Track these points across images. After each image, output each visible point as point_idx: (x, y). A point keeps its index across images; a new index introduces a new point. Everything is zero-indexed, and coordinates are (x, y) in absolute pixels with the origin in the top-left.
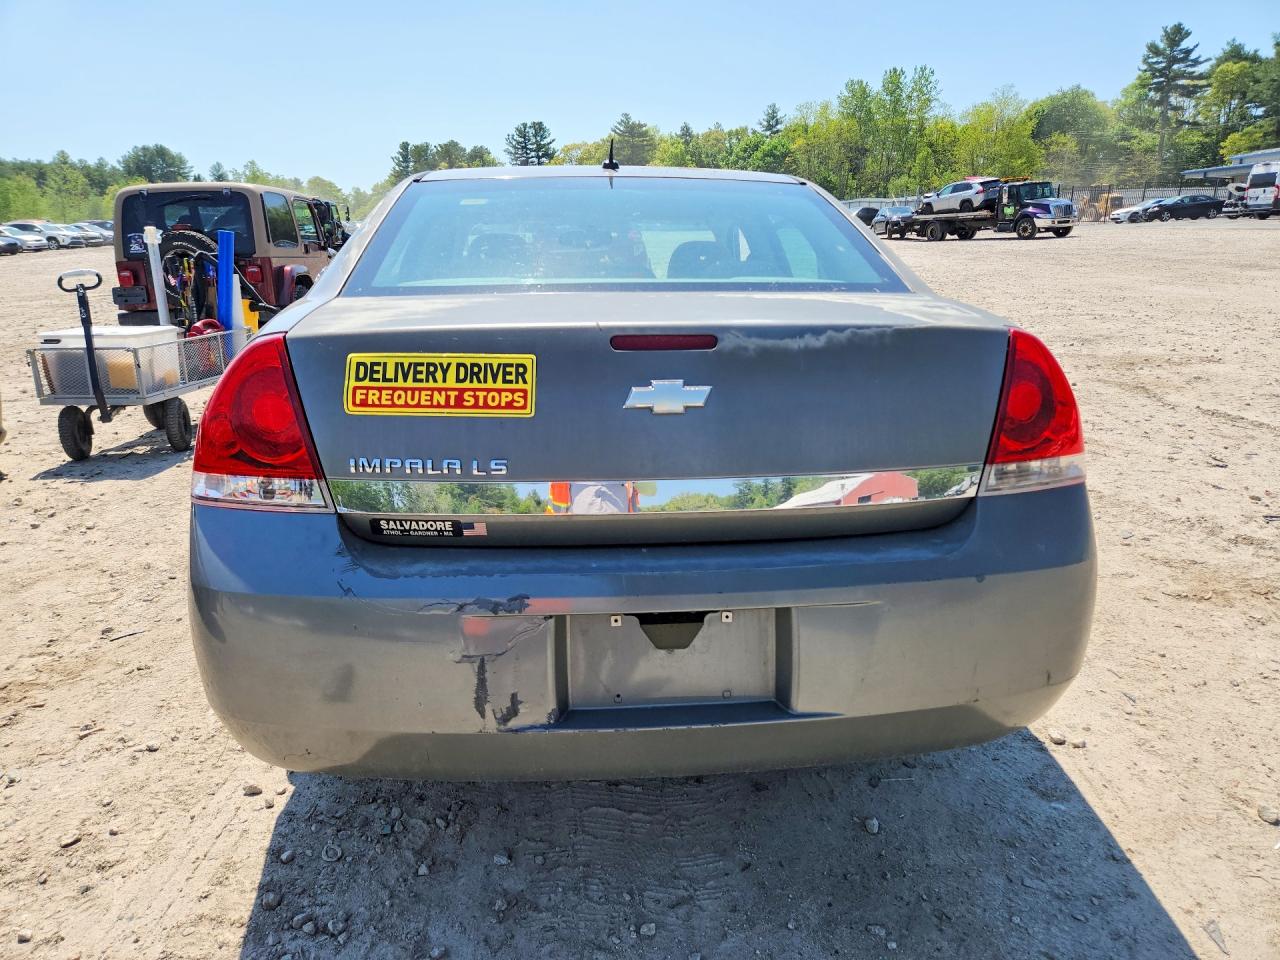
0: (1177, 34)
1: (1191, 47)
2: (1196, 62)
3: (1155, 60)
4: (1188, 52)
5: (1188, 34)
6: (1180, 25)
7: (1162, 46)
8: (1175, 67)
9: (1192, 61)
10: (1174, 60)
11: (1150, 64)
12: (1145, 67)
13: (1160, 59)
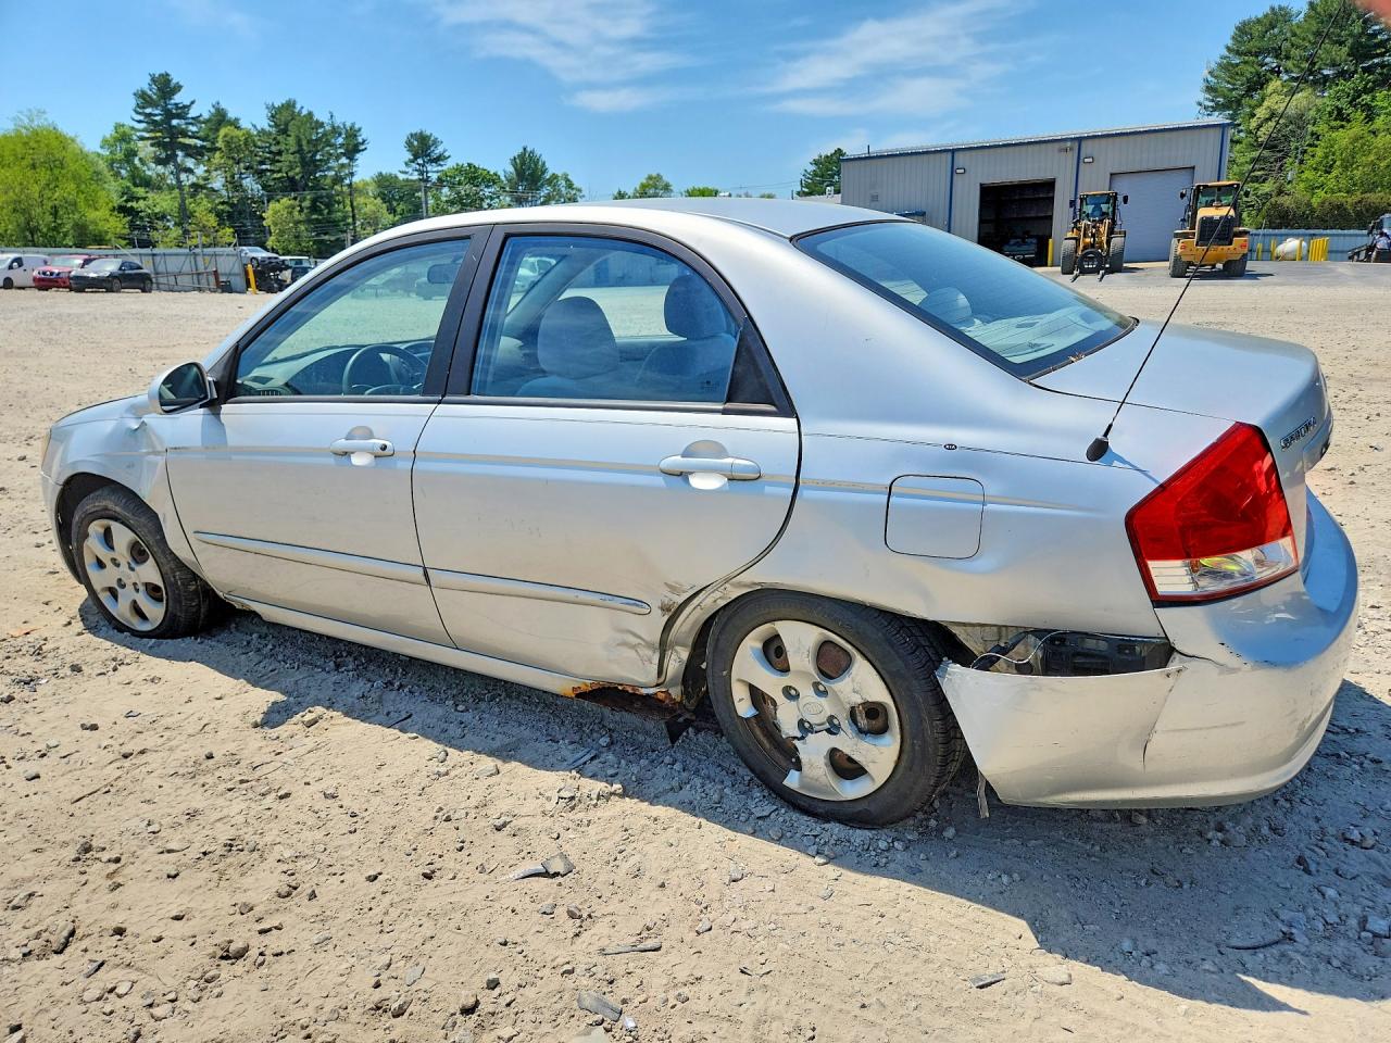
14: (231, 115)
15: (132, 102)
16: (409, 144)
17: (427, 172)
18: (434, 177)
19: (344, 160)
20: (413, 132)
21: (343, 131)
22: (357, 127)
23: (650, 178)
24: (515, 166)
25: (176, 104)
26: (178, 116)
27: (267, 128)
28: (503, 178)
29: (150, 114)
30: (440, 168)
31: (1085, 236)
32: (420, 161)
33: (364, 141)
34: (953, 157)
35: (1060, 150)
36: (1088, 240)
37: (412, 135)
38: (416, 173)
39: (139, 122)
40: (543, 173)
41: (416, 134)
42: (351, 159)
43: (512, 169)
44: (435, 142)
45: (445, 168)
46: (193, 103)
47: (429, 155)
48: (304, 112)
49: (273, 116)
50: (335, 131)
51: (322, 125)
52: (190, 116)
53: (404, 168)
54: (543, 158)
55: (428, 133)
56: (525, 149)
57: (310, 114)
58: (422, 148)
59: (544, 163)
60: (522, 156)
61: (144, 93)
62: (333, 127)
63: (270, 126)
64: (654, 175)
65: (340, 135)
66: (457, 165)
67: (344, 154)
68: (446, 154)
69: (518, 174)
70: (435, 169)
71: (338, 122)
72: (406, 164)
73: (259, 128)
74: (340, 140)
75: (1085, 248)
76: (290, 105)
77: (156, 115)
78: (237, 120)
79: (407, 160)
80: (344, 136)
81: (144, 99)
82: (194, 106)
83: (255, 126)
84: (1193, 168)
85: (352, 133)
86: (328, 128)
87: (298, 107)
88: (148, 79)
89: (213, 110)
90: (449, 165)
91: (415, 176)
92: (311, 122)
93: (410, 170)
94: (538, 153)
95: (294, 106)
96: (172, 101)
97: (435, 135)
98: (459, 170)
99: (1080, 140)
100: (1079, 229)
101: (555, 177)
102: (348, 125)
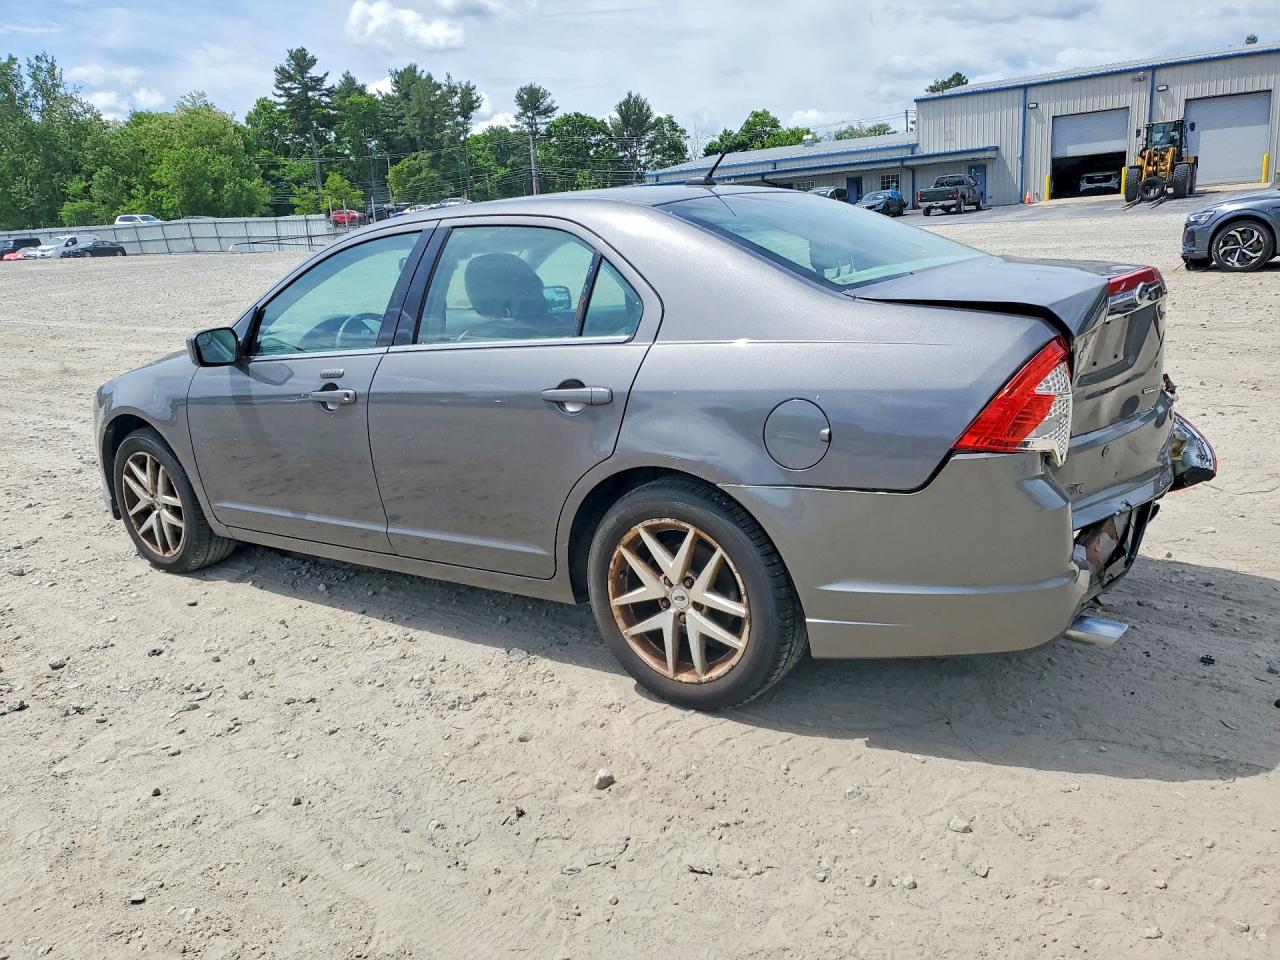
0: (302, 60)
1: (321, 75)
2: (330, 92)
3: (287, 85)
4: (320, 80)
5: (313, 61)
6: (304, 49)
7: (292, 72)
8: (310, 94)
9: (326, 89)
10: (306, 88)
11: (284, 89)
12: (282, 92)
13: (296, 85)
14: (359, 82)
15: (273, 77)
16: (519, 98)
17: (536, 124)
18: (543, 128)
19: (460, 119)
20: (524, 86)
21: (459, 90)
22: (471, 86)
23: (756, 115)
24: (620, 111)
25: (311, 78)
26: (313, 89)
27: (391, 93)
28: (609, 125)
29: (290, 88)
30: (548, 120)
31: (1149, 164)
32: (530, 114)
33: (478, 98)
34: (1025, 93)
35: (1134, 80)
36: (1151, 168)
37: (522, 90)
38: (526, 126)
39: (281, 96)
40: (648, 117)
41: (525, 88)
42: (467, 117)
43: (616, 115)
44: (545, 95)
45: (553, 119)
46: (326, 74)
47: (538, 107)
48: (424, 76)
49: (396, 82)
50: (452, 91)
51: (439, 87)
52: (324, 87)
53: (514, 122)
54: (649, 102)
55: (537, 86)
56: (630, 95)
57: (430, 78)
58: (532, 101)
59: (648, 109)
60: (627, 103)
61: (283, 69)
62: (450, 87)
63: (394, 91)
64: (760, 110)
65: (456, 93)
66: (565, 115)
67: (459, 113)
68: (554, 105)
69: (624, 122)
70: (543, 121)
71: (455, 81)
72: (517, 118)
73: (384, 94)
74: (456, 99)
75: (1148, 175)
76: (411, 70)
77: (295, 88)
78: (364, 86)
79: (517, 114)
80: (459, 95)
81: (283, 75)
82: (327, 78)
83: (380, 93)
84: (1270, 91)
85: (468, 91)
86: (445, 88)
87: (419, 70)
88: (287, 55)
89: (343, 79)
90: (558, 115)
91: (526, 128)
92: (430, 85)
93: (520, 123)
94: (643, 97)
95: (415, 71)
96: (309, 75)
97: (544, 87)
98: (567, 120)
99: (1154, 69)
100: (1144, 158)
101: (659, 121)
102: (464, 84)
